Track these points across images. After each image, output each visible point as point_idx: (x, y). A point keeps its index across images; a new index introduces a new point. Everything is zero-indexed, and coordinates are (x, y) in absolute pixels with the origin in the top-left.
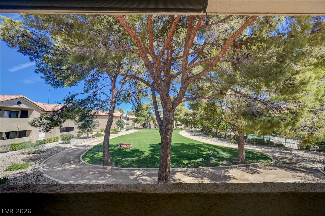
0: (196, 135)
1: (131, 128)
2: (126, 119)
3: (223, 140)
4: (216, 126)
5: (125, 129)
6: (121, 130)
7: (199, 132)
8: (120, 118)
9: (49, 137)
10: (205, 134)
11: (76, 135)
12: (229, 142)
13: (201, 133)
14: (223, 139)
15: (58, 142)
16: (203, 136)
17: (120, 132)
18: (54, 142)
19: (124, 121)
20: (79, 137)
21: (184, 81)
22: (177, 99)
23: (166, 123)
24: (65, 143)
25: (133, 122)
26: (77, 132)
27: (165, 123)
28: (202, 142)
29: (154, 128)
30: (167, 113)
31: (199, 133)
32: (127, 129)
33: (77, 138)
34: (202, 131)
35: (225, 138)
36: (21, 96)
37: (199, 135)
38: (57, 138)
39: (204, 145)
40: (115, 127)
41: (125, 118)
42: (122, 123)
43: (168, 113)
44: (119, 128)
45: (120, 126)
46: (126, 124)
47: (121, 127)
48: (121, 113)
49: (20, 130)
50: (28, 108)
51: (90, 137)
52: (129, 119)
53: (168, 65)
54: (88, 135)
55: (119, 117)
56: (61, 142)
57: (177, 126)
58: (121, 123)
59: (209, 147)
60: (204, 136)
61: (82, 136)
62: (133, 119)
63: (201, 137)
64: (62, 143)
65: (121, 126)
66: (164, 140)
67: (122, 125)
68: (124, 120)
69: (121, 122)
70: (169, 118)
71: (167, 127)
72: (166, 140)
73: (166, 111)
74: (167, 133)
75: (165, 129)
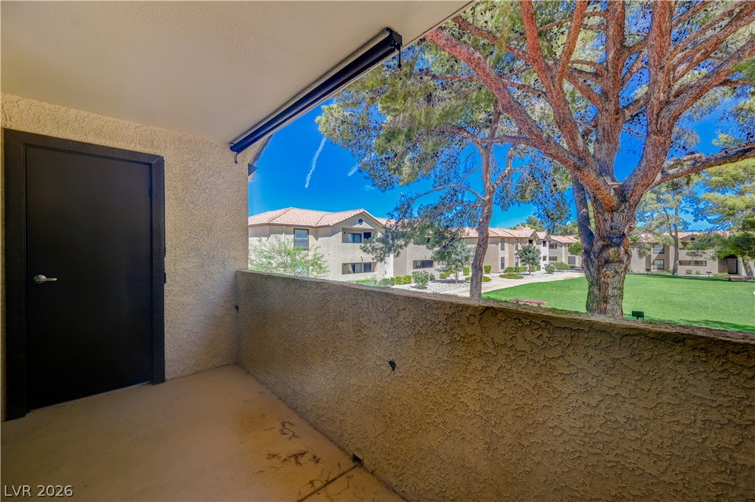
1: (561, 268)
2: (547, 243)
5: (543, 271)
6: (533, 271)
8: (531, 242)
9: (398, 276)
11: (437, 276)
15: (410, 285)
17: (529, 275)
18: (405, 283)
19: (538, 250)
20: (443, 281)
21: (655, 112)
22: (638, 173)
23: (600, 243)
24: (419, 288)
25: (569, 253)
26: (439, 270)
27: (598, 243)
29: (643, 271)
30: (603, 215)
32: (550, 270)
33: (438, 281)
36: (362, 211)
38: (409, 278)
40: (517, 264)
41: (544, 242)
42: (534, 253)
43: (607, 216)
44: (527, 266)
45: (528, 262)
46: (548, 258)
47: (532, 264)
48: (534, 230)
49: (364, 261)
50: (370, 227)
51: (461, 282)
52: (556, 245)
53: (610, 75)
54: (457, 276)
55: (528, 240)
56: (414, 285)
58: (530, 255)
61: (448, 278)
62: (569, 244)
64: (415, 287)
65: (531, 261)
67: (533, 259)
68: (541, 247)
69: (530, 252)
70: (612, 230)
71: (604, 255)
72: (600, 290)
73: (600, 211)
74: (603, 271)
75: (598, 261)
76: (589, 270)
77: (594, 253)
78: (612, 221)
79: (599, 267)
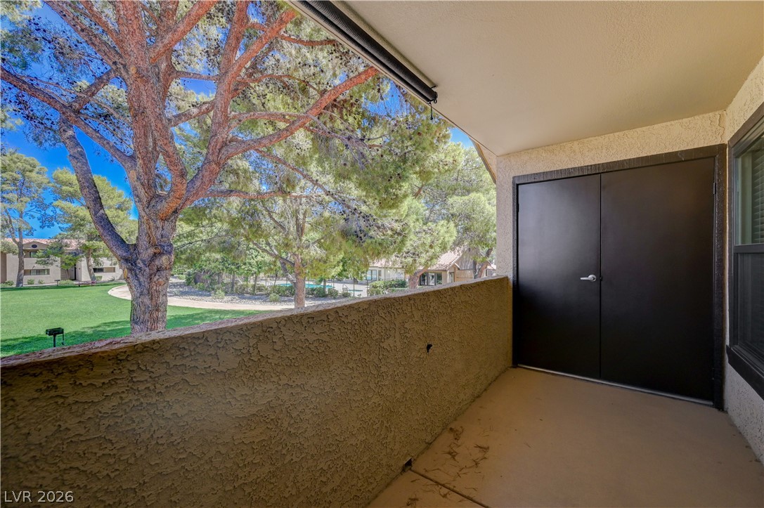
0: (176, 295)
3: (249, 298)
4: (233, 267)
7: (181, 285)
10: (202, 289)
12: (265, 301)
13: (186, 289)
14: (248, 295)
16: (197, 295)
23: (151, 251)
27: (149, 251)
28: (201, 309)
30: (154, 222)
31: (181, 289)
34: (188, 283)
35: (253, 294)
37: (183, 294)
39: (206, 315)
43: (159, 223)
57: (97, 275)
59: (222, 317)
60: (201, 295)
63: (193, 297)
66: (146, 300)
70: (162, 238)
71: (157, 262)
72: (152, 299)
73: (152, 217)
74: (155, 279)
75: (150, 269)
76: (138, 280)
77: (143, 261)
78: (163, 229)
79: (151, 275)
